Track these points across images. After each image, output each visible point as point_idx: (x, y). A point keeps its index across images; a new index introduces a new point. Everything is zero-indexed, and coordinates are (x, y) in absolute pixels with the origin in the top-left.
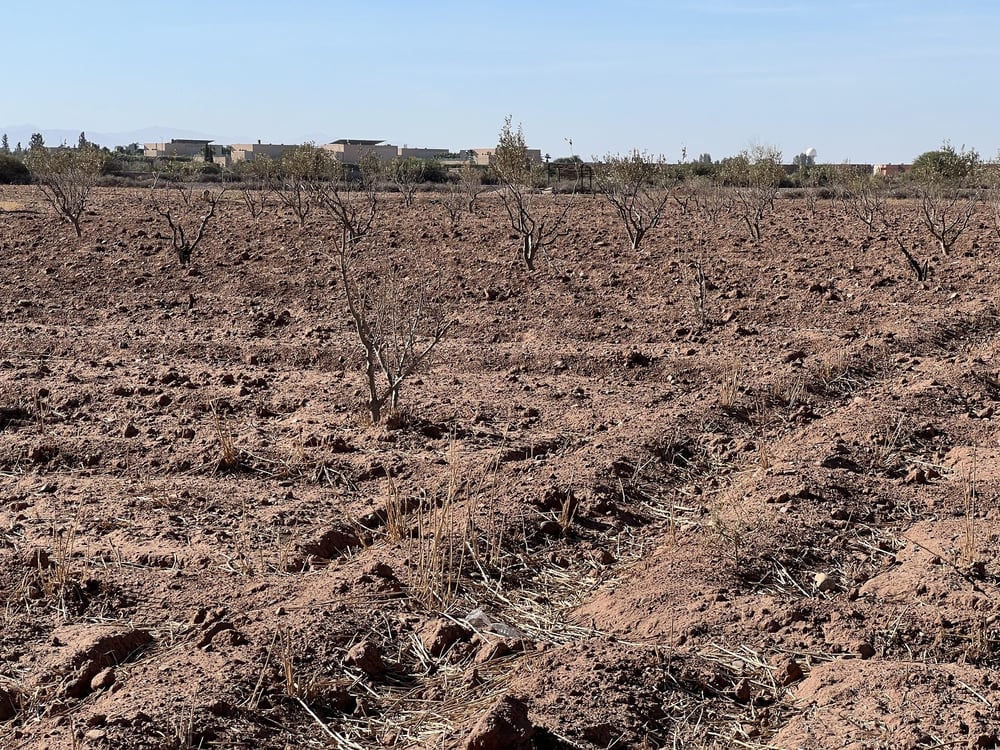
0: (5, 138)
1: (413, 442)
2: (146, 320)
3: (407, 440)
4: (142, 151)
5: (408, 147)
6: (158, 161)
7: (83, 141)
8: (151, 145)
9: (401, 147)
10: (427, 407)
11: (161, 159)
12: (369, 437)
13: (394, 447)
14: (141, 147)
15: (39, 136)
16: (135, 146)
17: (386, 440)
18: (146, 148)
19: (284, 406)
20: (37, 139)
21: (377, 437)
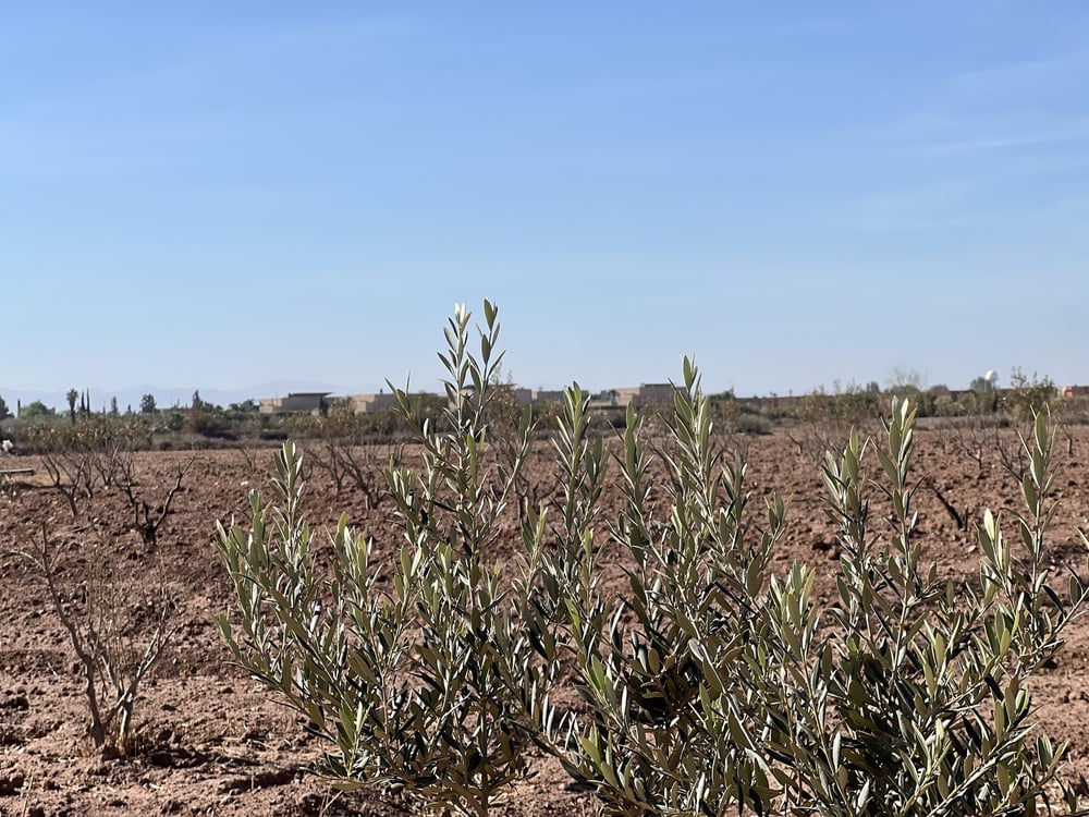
0: (115, 401)
1: (128, 775)
2: (12, 620)
3: (121, 772)
4: (257, 408)
5: (545, 390)
6: (274, 417)
7: (197, 400)
8: (266, 401)
9: (535, 390)
10: (196, 725)
11: (278, 415)
12: (79, 771)
13: (104, 782)
14: (256, 403)
15: (150, 398)
16: (250, 403)
17: (97, 774)
18: (261, 404)
19: (33, 731)
20: (149, 400)
21: (86, 770)
